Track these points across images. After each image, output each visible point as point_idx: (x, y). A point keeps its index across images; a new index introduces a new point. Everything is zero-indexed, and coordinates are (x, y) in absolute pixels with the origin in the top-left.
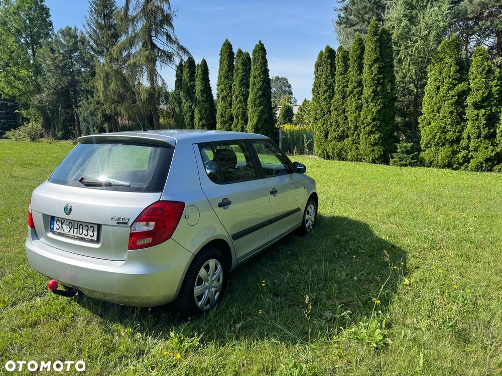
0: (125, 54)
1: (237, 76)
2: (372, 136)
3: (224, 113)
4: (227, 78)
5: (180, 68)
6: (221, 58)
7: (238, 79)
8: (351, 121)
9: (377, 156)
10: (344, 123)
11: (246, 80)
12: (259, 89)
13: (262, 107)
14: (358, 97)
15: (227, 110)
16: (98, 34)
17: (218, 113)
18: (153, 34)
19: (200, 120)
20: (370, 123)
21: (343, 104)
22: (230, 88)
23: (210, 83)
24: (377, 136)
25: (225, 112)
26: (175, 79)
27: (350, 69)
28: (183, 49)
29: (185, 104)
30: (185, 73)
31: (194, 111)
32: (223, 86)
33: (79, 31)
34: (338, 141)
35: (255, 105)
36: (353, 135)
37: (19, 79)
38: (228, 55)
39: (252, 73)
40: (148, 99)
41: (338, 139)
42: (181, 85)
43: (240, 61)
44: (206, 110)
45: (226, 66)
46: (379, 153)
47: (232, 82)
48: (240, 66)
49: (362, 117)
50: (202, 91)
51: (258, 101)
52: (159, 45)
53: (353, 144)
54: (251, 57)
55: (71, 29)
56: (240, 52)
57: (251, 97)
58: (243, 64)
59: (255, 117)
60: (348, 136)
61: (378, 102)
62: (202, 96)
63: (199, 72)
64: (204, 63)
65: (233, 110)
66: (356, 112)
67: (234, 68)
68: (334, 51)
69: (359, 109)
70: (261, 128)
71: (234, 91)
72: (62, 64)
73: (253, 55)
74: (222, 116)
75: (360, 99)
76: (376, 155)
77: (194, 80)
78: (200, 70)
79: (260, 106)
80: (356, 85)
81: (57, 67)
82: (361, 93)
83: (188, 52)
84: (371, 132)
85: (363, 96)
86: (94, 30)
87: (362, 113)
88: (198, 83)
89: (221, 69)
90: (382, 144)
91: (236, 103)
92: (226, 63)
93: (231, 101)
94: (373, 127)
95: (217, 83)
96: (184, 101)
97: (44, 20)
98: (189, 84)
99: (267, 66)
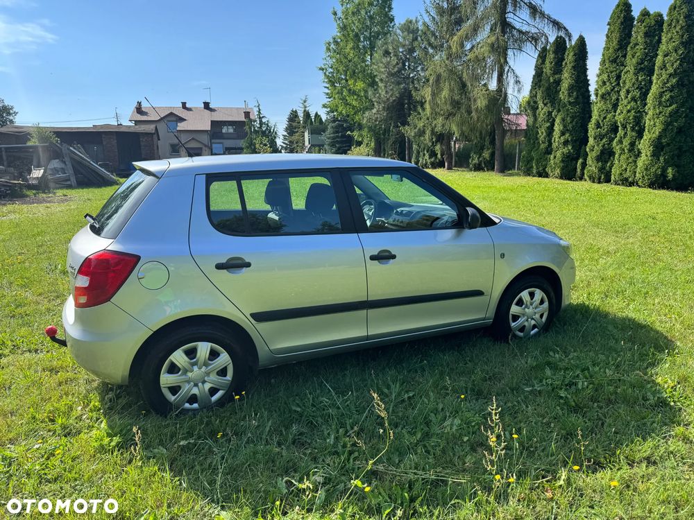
0: (468, 46)
1: (633, 57)
3: (602, 121)
4: (615, 62)
5: (542, 56)
6: (609, 29)
7: (634, 61)
11: (650, 61)
12: (671, 75)
13: (674, 106)
15: (609, 116)
16: (437, 23)
17: (593, 121)
18: (510, 8)
19: (563, 134)
22: (619, 77)
23: (588, 73)
25: (605, 118)
26: (534, 73)
28: (557, 25)
29: (542, 110)
30: (547, 61)
31: (554, 120)
32: (605, 77)
33: (420, 23)
35: (660, 103)
37: (354, 93)
38: (622, 23)
39: (663, 47)
40: (488, 107)
42: (540, 81)
43: (643, 29)
44: (573, 118)
45: (615, 42)
47: (622, 68)
48: (640, 39)
50: (571, 88)
51: (667, 96)
52: (517, 25)
54: (666, 18)
55: (411, 22)
56: (645, 13)
57: (654, 89)
58: (646, 35)
59: (657, 124)
62: (570, 96)
63: (569, 57)
64: (582, 43)
65: (619, 114)
67: (630, 43)
70: (668, 145)
71: (624, 83)
72: (396, 69)
73: (670, 14)
74: (598, 126)
77: (562, 71)
78: (572, 54)
79: (670, 105)
81: (391, 75)
83: (565, 28)
86: (434, 18)
88: (567, 78)
89: (607, 49)
91: (625, 102)
92: (616, 35)
93: (618, 99)
95: (598, 72)
96: (541, 105)
98: (551, 78)
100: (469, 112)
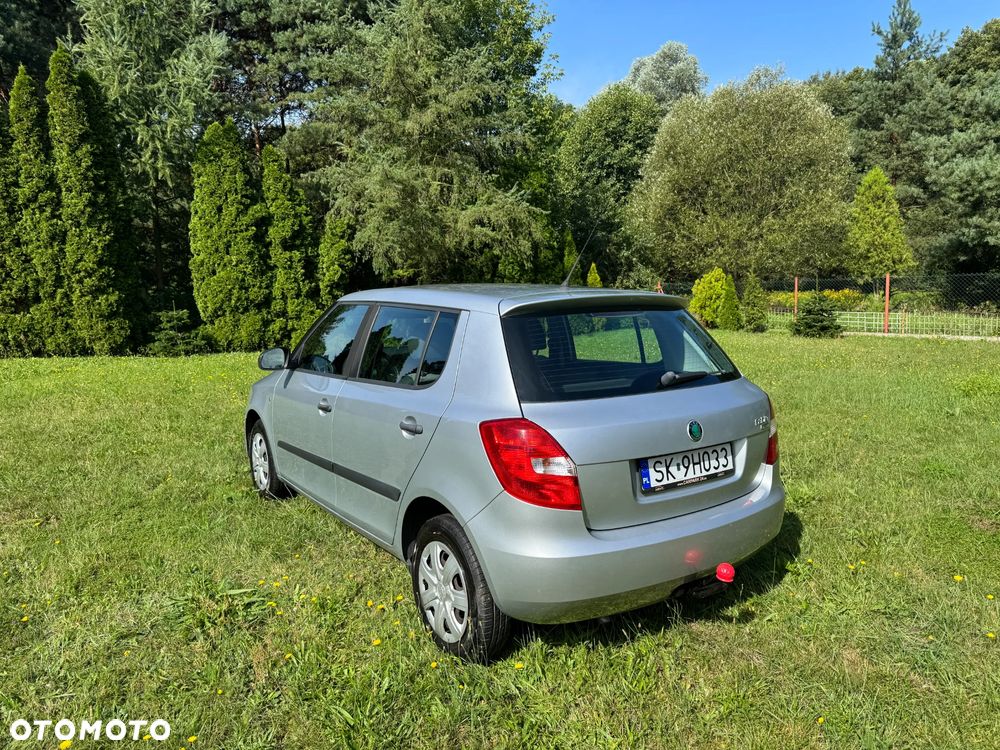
2: (102, 299)
8: (43, 264)
9: (119, 340)
10: (25, 269)
14: (52, 212)
20: (94, 271)
21: (12, 224)
24: (113, 298)
27: (17, 145)
34: (12, 313)
36: (52, 296)
41: (11, 306)
46: (122, 332)
49: (70, 259)
53: (55, 317)
60: (37, 299)
61: (104, 227)
66: (52, 247)
69: (59, 239)
75: (59, 217)
76: (118, 338)
80: (42, 185)
82: (57, 203)
84: (97, 291)
85: (65, 212)
87: (68, 248)
90: (126, 316)
94: (101, 279)
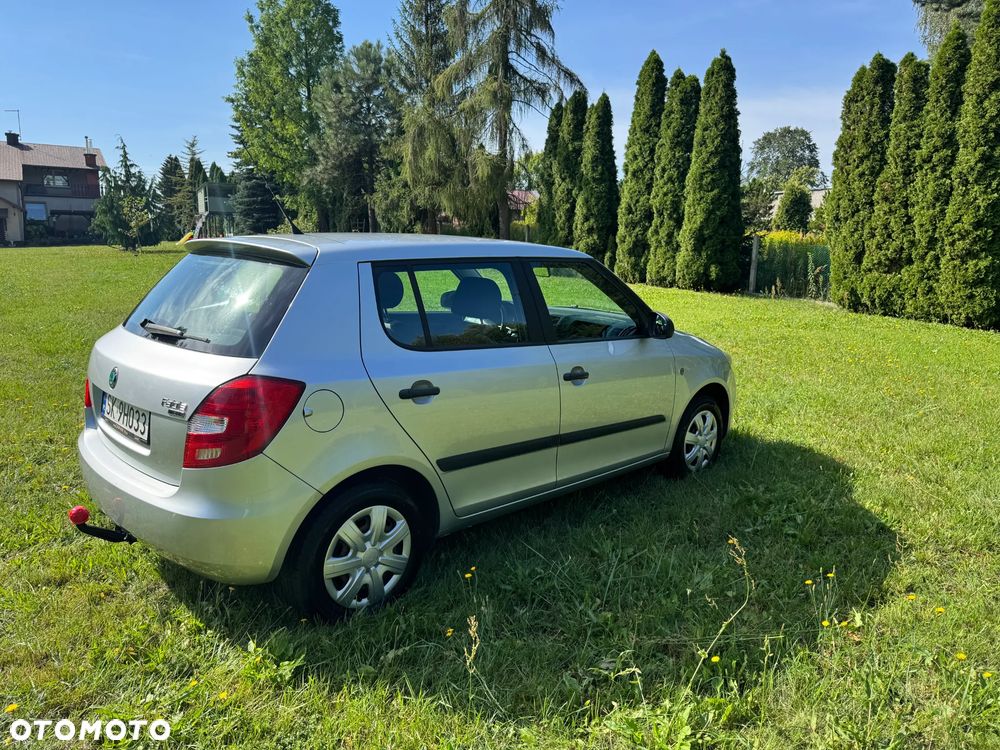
0: (457, 89)
1: (669, 127)
2: (971, 263)
3: (635, 205)
4: (648, 132)
5: (557, 114)
6: (639, 91)
7: (670, 132)
8: (922, 226)
9: (979, 310)
10: (903, 231)
11: (687, 134)
12: (712, 153)
13: (716, 191)
14: (943, 171)
15: (642, 199)
16: (412, 53)
17: (623, 205)
18: (512, 47)
19: (586, 219)
20: (968, 233)
21: (905, 186)
22: (652, 151)
23: (614, 142)
24: (983, 264)
25: (637, 201)
26: (546, 136)
27: (928, 107)
28: (571, 77)
29: (560, 187)
30: (564, 123)
31: (575, 201)
32: (636, 148)
33: (384, 50)
34: (885, 272)
35: (701, 187)
36: (923, 258)
37: (283, 140)
38: (654, 84)
39: (702, 119)
40: (490, 178)
41: (886, 266)
42: (555, 148)
43: (678, 96)
44: (598, 199)
45: (647, 107)
46: (985, 303)
47: (656, 140)
48: (676, 106)
49: (949, 217)
50: (595, 160)
51: (707, 179)
52: (521, 70)
53: (921, 279)
54: (702, 85)
55: (370, 46)
56: (679, 76)
57: (694, 169)
58: (682, 102)
59: (698, 212)
60: (910, 261)
61: (994, 184)
62: (594, 170)
63: (592, 121)
64: (605, 103)
65: (654, 198)
66: (934, 206)
67: (664, 110)
68: (893, 65)
69: (942, 199)
70: (710, 237)
71: (659, 158)
72: (351, 112)
73: (707, 80)
74: (630, 211)
75: (948, 176)
76: (977, 309)
77: (582, 137)
78: (594, 116)
79: (712, 190)
80: (939, 144)
81: (343, 118)
82: (951, 161)
83: (579, 81)
84: (970, 254)
85: (955, 170)
86: (407, 45)
87: (950, 209)
88: (589, 143)
89: (636, 114)
90: (995, 284)
91: (661, 182)
92: (647, 99)
93: (652, 179)
94: (974, 242)
95: (626, 142)
96: (557, 180)
97: (330, 32)
98: (570, 145)
99: (735, 104)
100: (465, 183)
